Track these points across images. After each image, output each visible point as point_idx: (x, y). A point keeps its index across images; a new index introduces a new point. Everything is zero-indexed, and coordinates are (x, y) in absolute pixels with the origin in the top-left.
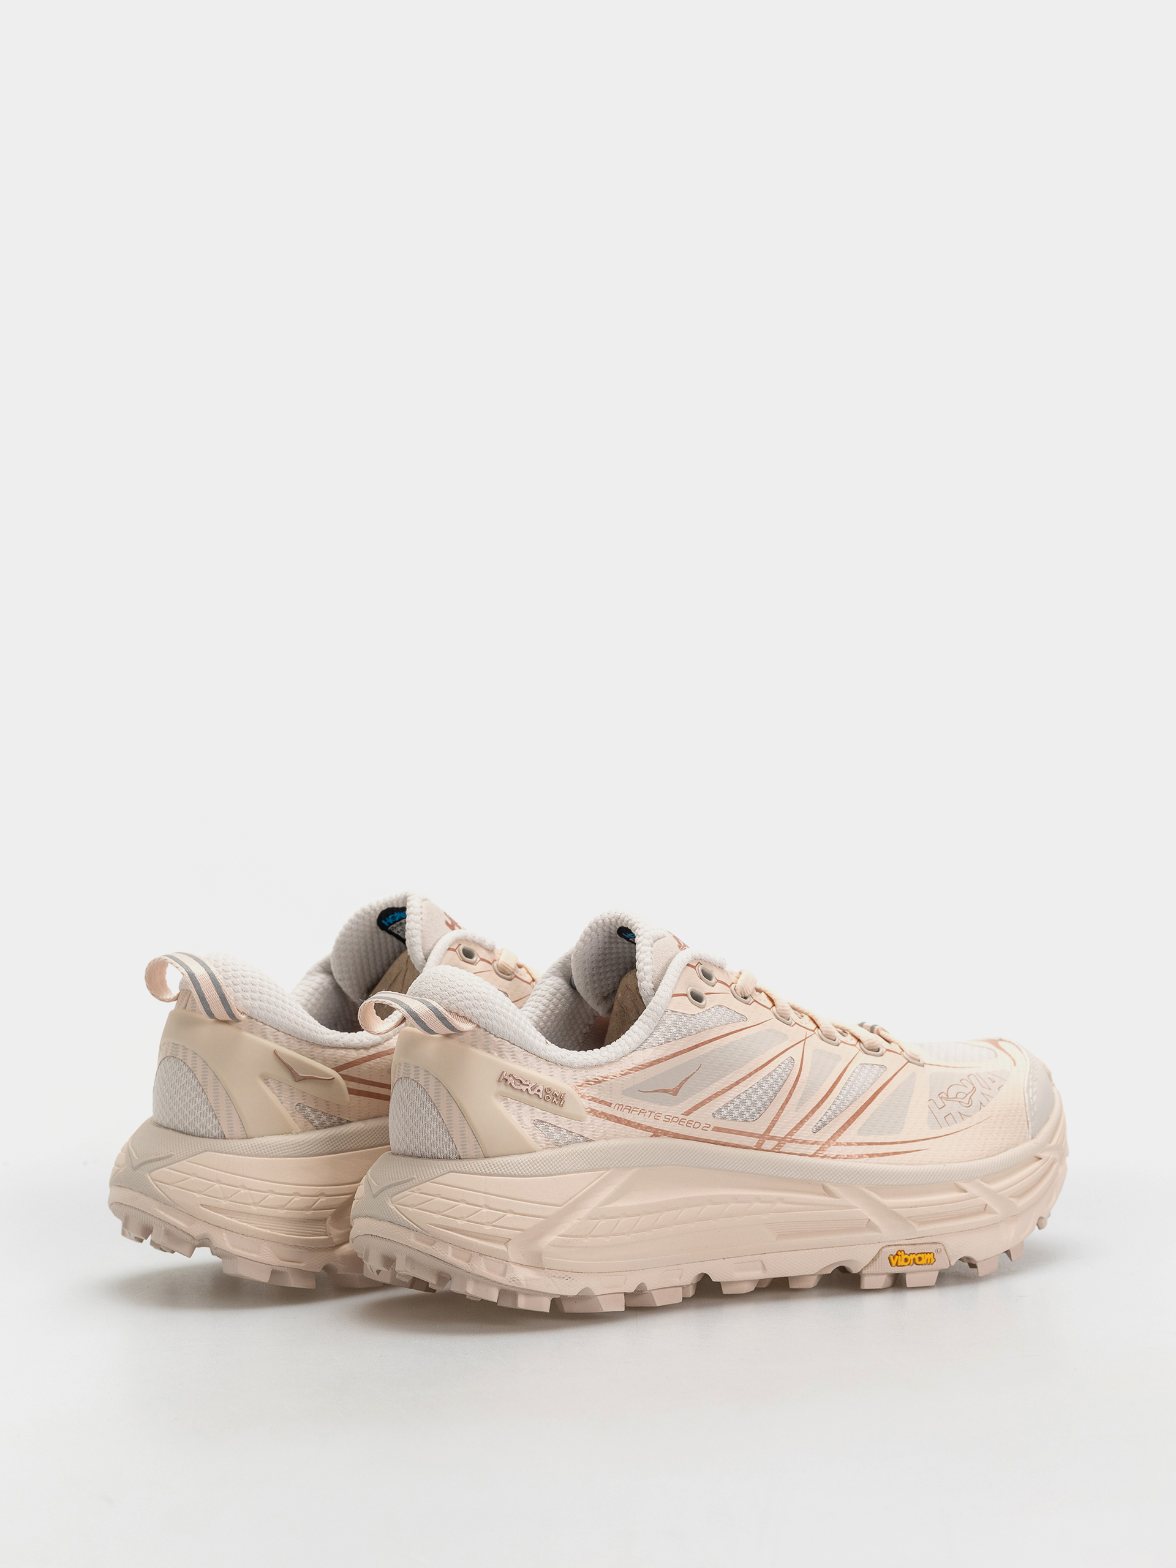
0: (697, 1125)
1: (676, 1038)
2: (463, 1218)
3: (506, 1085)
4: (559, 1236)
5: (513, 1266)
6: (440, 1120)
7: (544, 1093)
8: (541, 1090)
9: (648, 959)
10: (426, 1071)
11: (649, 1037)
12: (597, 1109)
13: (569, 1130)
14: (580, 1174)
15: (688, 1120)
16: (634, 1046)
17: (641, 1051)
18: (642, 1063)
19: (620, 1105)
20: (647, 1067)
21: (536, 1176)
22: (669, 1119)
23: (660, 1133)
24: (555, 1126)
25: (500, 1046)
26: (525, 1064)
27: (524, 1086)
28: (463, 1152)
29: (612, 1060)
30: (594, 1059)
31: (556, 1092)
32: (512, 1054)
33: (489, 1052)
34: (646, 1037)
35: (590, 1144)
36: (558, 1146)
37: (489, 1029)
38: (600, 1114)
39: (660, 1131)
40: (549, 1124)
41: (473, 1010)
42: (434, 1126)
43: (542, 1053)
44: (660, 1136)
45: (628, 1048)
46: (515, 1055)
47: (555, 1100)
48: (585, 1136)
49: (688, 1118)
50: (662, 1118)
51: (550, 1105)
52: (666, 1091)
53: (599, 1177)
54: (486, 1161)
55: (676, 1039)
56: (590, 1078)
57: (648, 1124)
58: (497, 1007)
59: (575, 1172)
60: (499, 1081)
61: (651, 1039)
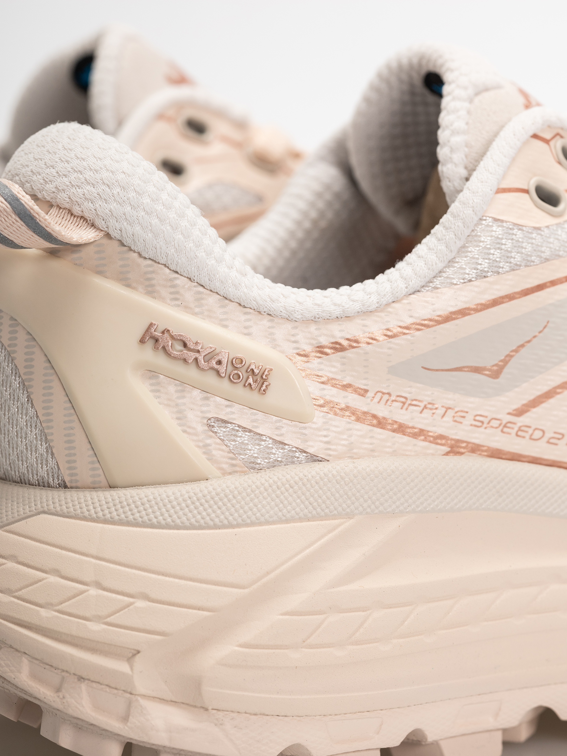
0: (538, 434)
1: (500, 270)
2: (52, 605)
3: (156, 348)
4: (240, 646)
5: (143, 702)
6: (31, 412)
7: (230, 368)
8: (224, 361)
9: (460, 124)
10: (12, 319)
11: (448, 266)
12: (336, 400)
13: (278, 438)
14: (292, 525)
15: (519, 424)
16: (415, 283)
17: (429, 293)
18: (429, 317)
19: (384, 393)
20: (439, 323)
21: (200, 528)
22: (482, 422)
23: (464, 448)
24: (250, 431)
25: (149, 276)
26: (197, 310)
27: (192, 354)
28: (71, 475)
29: (370, 309)
30: (335, 305)
31: (253, 367)
32: (172, 290)
33: (128, 286)
34: (440, 266)
35: (318, 467)
36: (254, 468)
37: (128, 241)
38: (342, 409)
39: (464, 445)
40: (239, 426)
41: (99, 203)
42: (22, 423)
43: (231, 292)
44: (462, 454)
45: (403, 286)
46: (177, 293)
47: (251, 380)
48: (311, 450)
49: (522, 421)
50: (469, 420)
51: (239, 391)
52: (477, 370)
53: (330, 532)
54: (114, 493)
55: (498, 273)
56: (324, 341)
57: (440, 431)
58: (146, 200)
59: (280, 521)
60: (142, 341)
61: (450, 271)
